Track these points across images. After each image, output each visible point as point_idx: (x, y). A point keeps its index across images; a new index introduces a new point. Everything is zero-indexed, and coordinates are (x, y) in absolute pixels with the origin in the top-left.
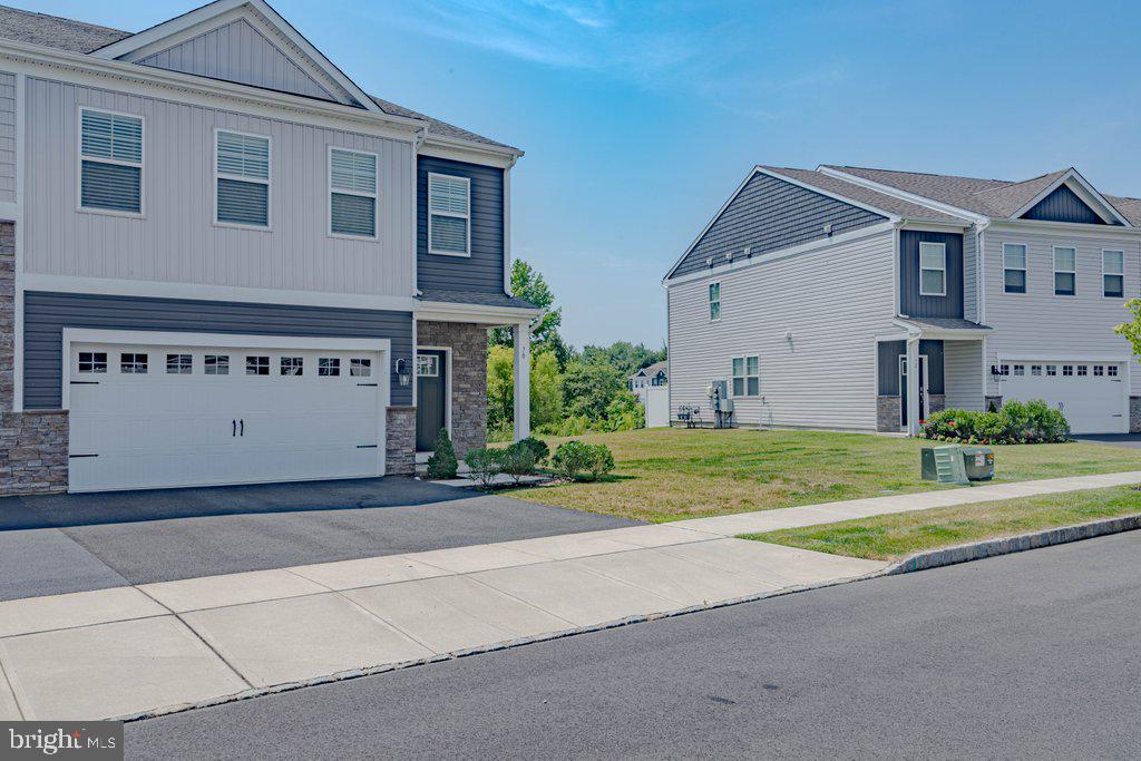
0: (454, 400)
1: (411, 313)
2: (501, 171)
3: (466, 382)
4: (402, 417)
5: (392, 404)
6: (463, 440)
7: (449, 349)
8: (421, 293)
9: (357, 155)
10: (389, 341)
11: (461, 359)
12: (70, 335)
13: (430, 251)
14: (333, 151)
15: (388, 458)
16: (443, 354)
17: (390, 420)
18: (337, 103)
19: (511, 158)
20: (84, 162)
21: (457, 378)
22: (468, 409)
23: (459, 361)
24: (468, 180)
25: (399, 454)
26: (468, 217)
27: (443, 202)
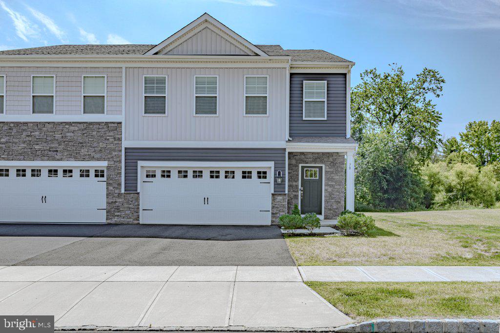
0: (326, 190)
1: (285, 149)
2: (345, 75)
3: (332, 182)
4: (279, 198)
5: (274, 192)
6: (330, 210)
7: (323, 166)
8: (291, 139)
9: (258, 78)
10: (273, 162)
11: (329, 170)
12: (140, 163)
13: (304, 119)
14: (246, 78)
15: (273, 217)
16: (321, 168)
17: (273, 200)
18: (249, 55)
19: (347, 67)
20: (145, 97)
21: (327, 179)
22: (333, 195)
23: (329, 171)
24: (326, 82)
25: (278, 215)
26: (325, 100)
27: (311, 94)
